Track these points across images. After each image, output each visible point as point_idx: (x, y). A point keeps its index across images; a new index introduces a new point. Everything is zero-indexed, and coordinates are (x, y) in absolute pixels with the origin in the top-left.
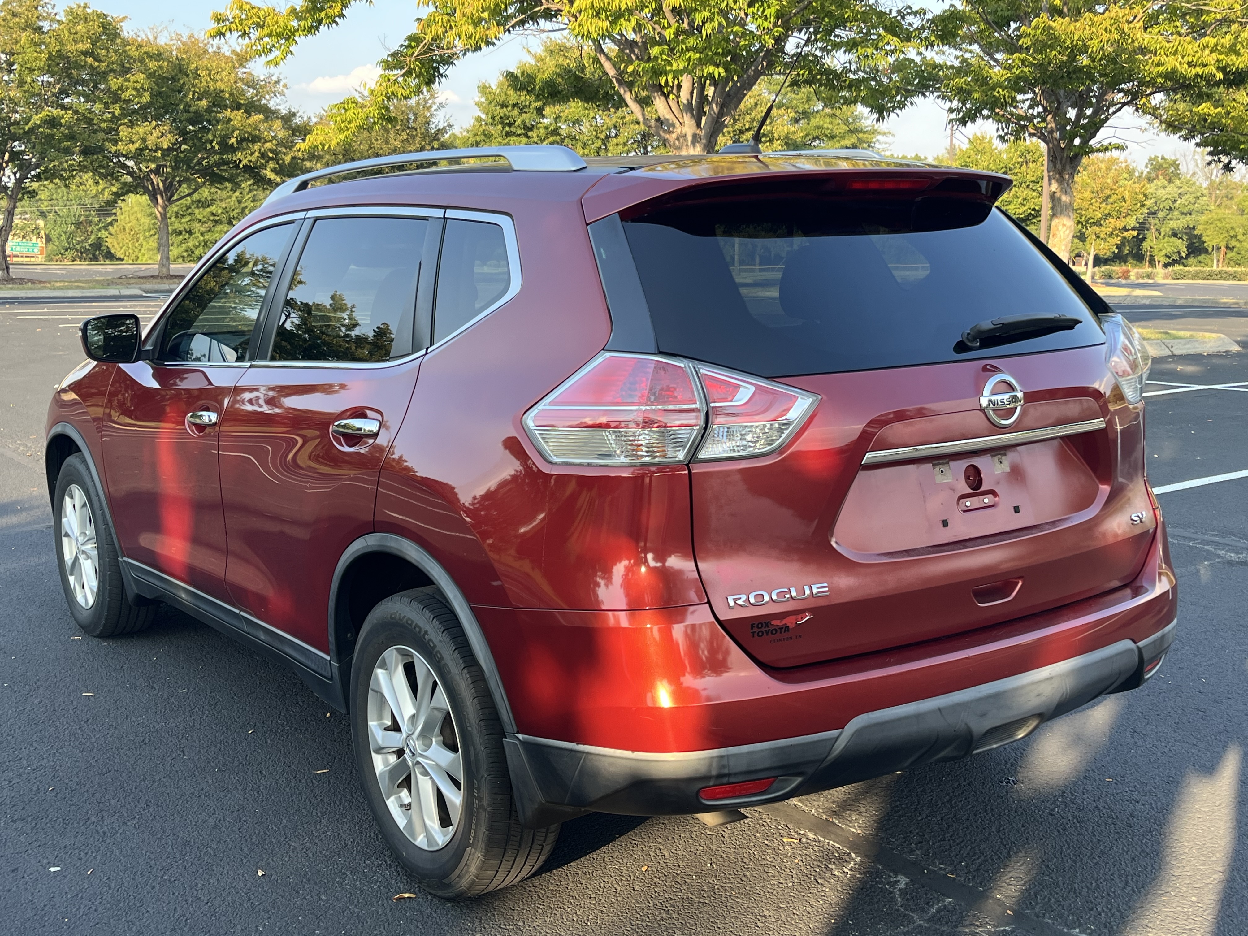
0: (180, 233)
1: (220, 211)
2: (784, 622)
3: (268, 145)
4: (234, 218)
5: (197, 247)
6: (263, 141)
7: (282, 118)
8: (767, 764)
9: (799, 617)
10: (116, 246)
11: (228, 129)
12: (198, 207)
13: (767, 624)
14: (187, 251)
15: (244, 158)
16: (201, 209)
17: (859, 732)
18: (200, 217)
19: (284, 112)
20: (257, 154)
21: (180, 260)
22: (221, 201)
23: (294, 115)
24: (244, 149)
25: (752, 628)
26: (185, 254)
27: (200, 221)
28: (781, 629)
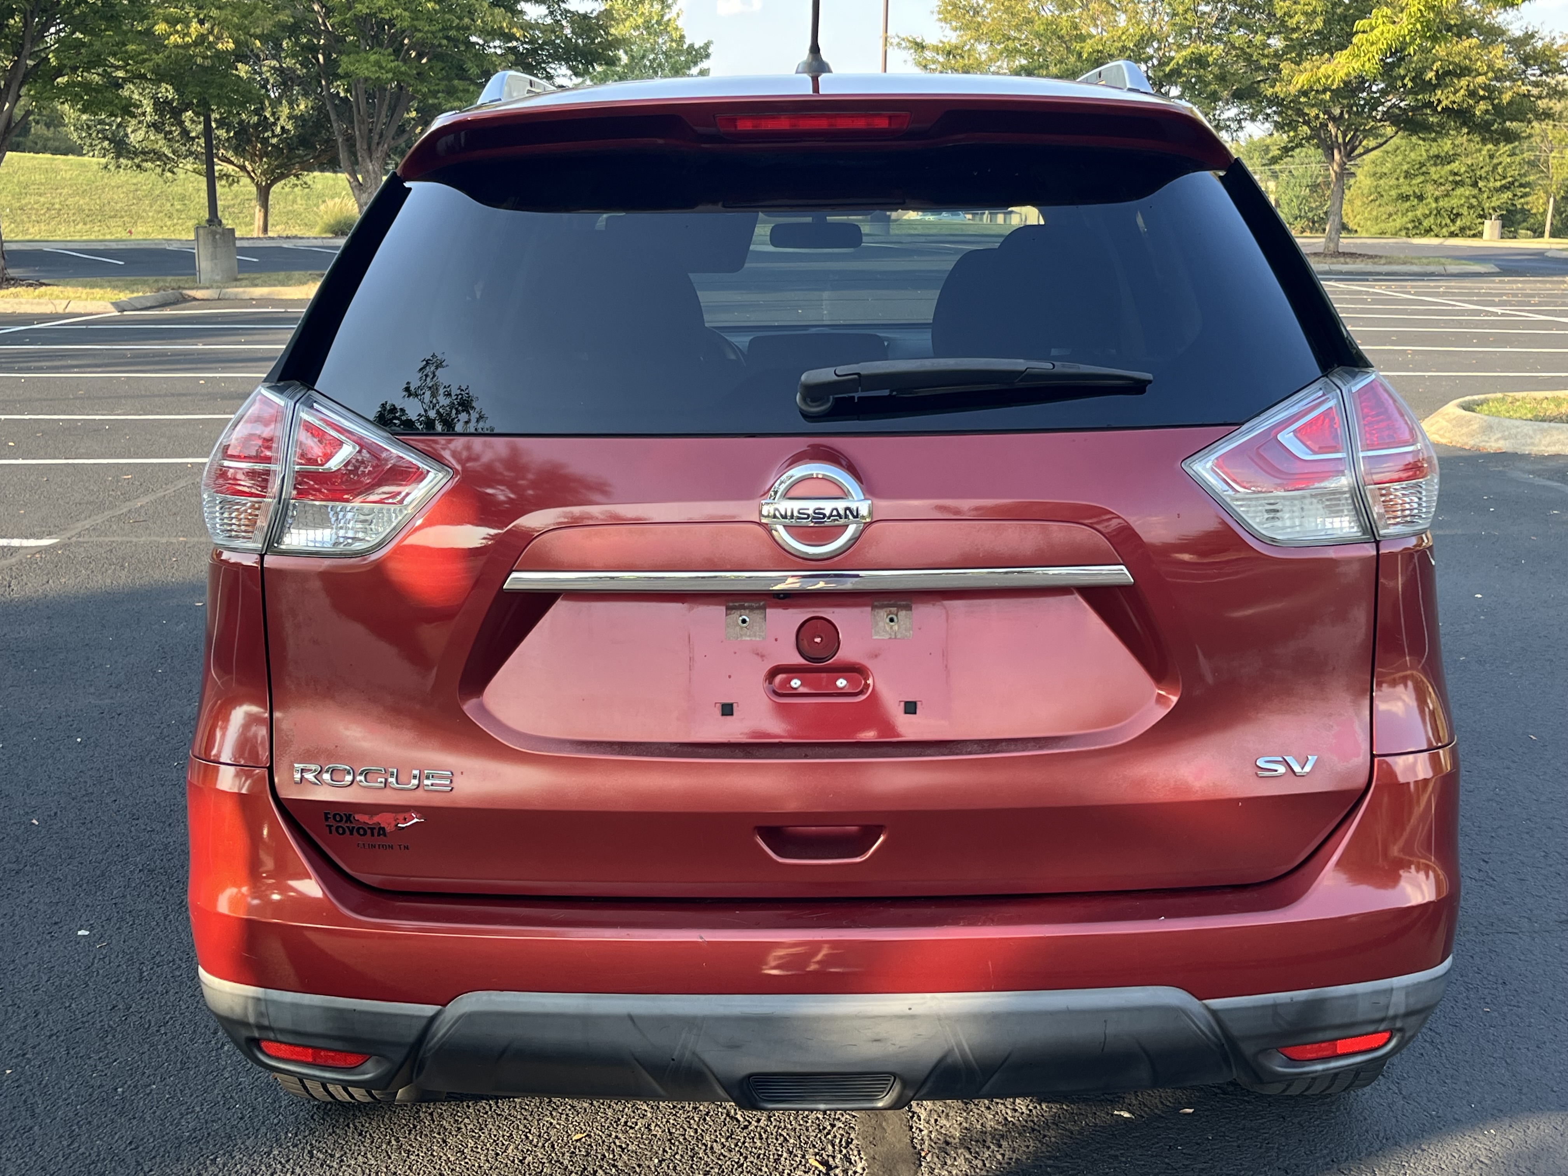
0: (1407, 198)
1: (1463, 170)
2: (376, 819)
3: (1481, 79)
4: (1481, 178)
5: (1426, 216)
6: (1474, 74)
7: (1513, 42)
8: (319, 1028)
9: (401, 816)
10: (1350, 214)
11: (1427, 59)
12: (1435, 165)
13: (349, 818)
14: (1413, 221)
15: (1444, 98)
16: (1439, 167)
17: (470, 1018)
18: (1435, 177)
19: (1518, 33)
20: (1462, 92)
21: (1403, 233)
22: (1467, 156)
23: (1532, 36)
24: (1446, 86)
25: (327, 819)
26: (1410, 226)
27: (1435, 182)
28: (372, 829)
